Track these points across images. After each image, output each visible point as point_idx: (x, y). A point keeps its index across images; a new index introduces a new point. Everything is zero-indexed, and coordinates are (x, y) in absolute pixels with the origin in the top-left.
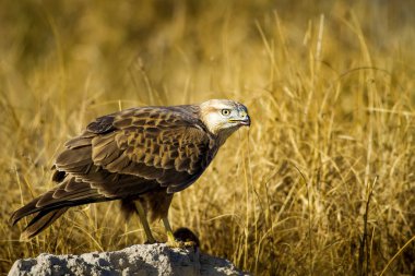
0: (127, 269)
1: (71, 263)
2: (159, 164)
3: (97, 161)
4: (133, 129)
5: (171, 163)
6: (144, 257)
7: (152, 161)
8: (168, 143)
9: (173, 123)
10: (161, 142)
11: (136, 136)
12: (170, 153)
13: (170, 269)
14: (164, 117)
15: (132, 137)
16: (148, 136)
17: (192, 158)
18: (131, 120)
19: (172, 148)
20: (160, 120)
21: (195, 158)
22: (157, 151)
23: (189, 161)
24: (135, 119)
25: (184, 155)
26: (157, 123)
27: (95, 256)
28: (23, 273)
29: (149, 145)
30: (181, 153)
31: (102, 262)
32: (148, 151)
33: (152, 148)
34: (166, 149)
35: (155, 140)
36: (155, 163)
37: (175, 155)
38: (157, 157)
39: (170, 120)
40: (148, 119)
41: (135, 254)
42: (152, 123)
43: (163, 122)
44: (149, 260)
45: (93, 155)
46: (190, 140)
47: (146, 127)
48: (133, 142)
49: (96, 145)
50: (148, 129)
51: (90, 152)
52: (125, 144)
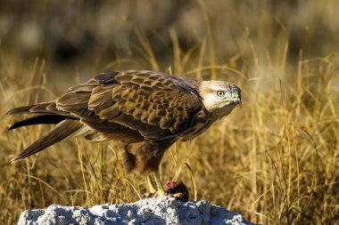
0: (134, 220)
1: (76, 214)
2: (146, 119)
3: (91, 107)
4: (130, 85)
5: (156, 120)
6: (153, 209)
7: (140, 115)
8: (158, 102)
9: (168, 87)
10: (152, 101)
11: (131, 91)
12: (157, 111)
13: (176, 221)
14: (161, 80)
15: (127, 91)
16: (141, 93)
17: (177, 119)
18: (131, 77)
19: (160, 107)
20: (157, 82)
21: (181, 119)
22: (146, 107)
23: (174, 121)
24: (135, 77)
25: (171, 115)
26: (153, 84)
27: (104, 208)
28: (29, 222)
29: (140, 101)
30: (168, 113)
31: (110, 213)
32: (138, 106)
33: (142, 104)
34: (155, 107)
35: (146, 98)
36: (142, 118)
37: (163, 113)
38: (145, 113)
39: (167, 84)
40: (147, 79)
41: (146, 207)
42: (149, 83)
43: (159, 84)
44: (157, 212)
45: (90, 102)
46: (180, 104)
47: (141, 85)
48: (126, 96)
49: (95, 93)
50: (143, 87)
51: (88, 98)
52: (119, 97)
